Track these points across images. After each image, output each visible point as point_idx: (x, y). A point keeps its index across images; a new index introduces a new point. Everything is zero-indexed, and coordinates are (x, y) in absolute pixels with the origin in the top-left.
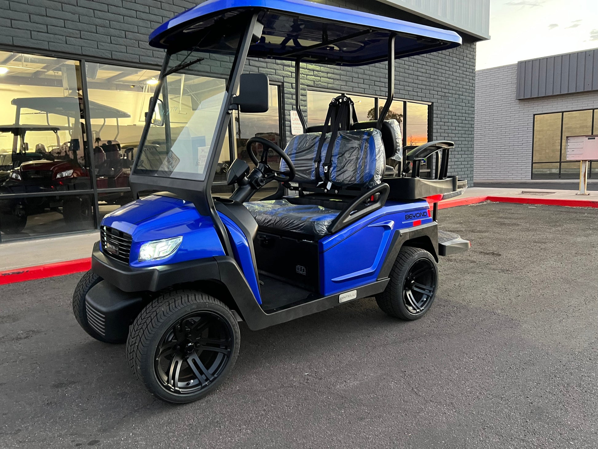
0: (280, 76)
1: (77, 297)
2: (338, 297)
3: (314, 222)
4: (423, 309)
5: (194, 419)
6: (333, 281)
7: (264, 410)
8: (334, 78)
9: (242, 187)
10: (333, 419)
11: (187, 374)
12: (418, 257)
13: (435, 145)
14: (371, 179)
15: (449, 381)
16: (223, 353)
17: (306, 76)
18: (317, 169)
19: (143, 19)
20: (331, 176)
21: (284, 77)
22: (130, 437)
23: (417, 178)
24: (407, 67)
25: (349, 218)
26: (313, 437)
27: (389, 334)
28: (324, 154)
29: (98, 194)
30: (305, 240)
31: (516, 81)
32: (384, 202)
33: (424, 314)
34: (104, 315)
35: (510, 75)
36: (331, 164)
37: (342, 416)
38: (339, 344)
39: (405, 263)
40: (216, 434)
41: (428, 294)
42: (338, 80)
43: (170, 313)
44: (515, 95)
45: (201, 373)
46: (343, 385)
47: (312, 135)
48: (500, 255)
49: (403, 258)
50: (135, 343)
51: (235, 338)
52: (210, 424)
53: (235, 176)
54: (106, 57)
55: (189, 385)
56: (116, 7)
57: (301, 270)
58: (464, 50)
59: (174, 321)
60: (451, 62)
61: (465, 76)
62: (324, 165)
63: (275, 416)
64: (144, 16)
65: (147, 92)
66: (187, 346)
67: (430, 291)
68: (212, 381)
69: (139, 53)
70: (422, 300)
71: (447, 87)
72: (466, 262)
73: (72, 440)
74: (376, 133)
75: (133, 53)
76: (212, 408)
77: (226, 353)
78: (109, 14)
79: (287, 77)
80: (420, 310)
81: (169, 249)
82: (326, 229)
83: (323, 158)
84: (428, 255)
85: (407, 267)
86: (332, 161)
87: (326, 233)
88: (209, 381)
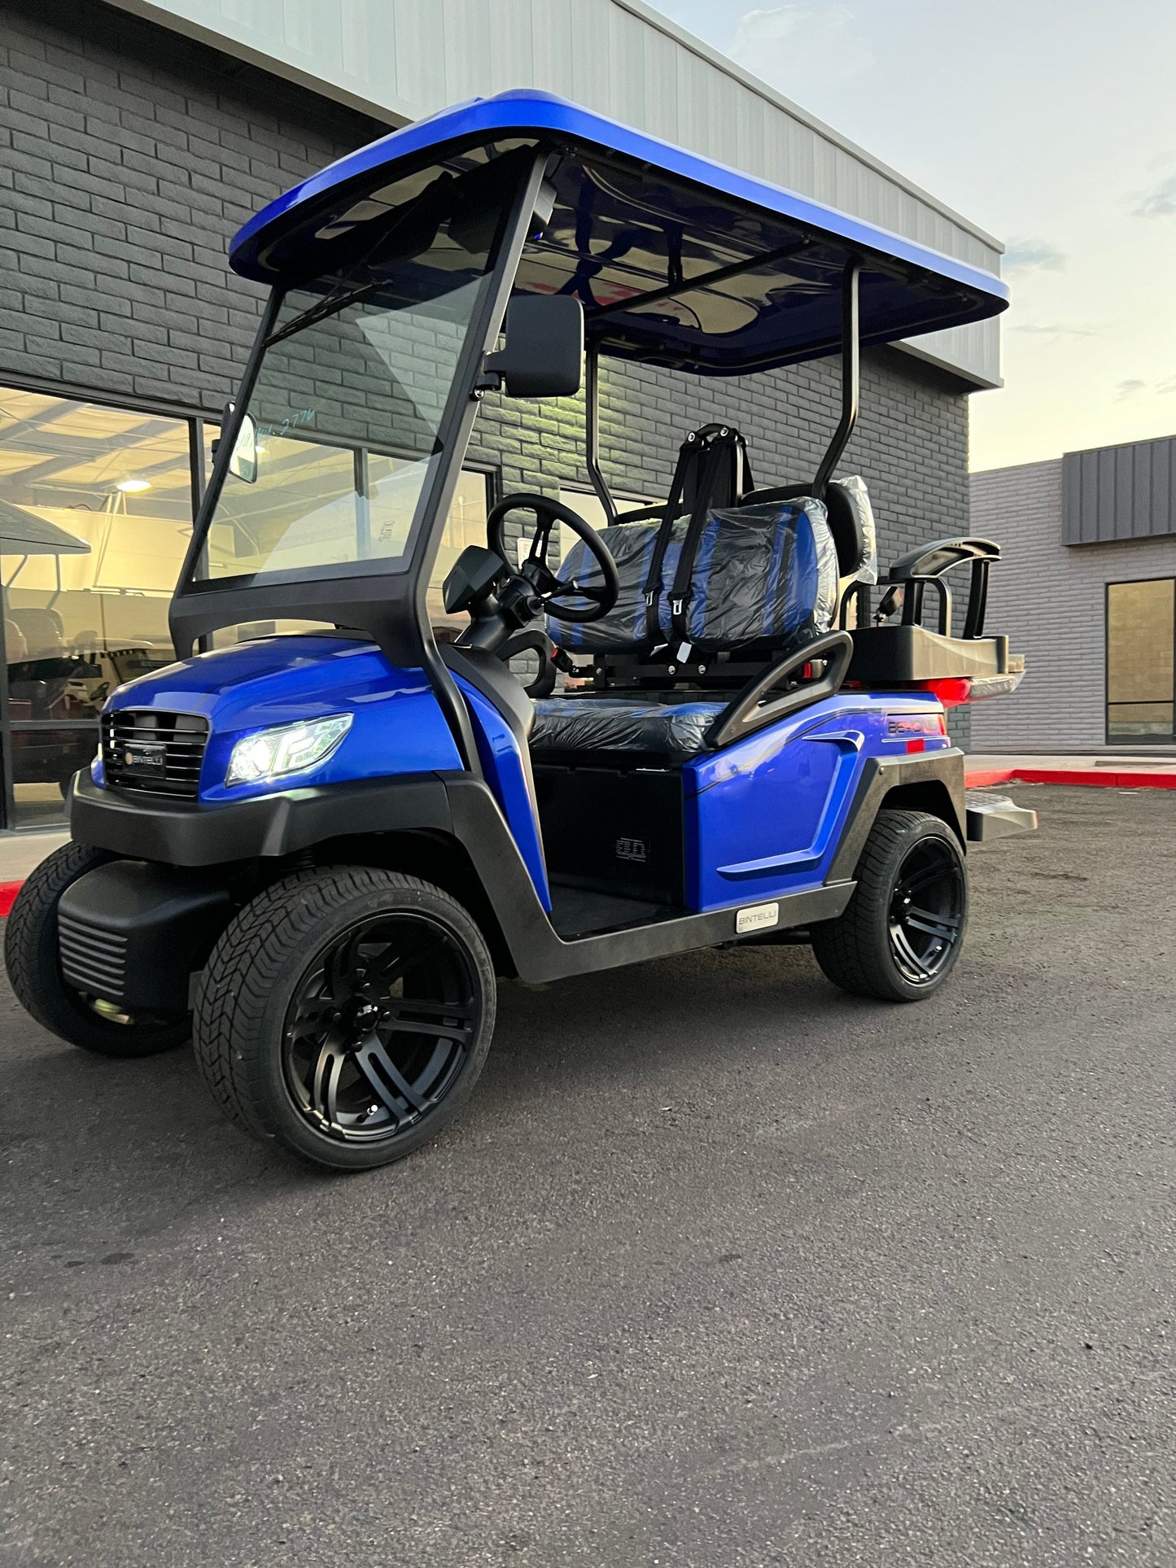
0: (493, 449)
1: (22, 920)
2: (733, 916)
3: (670, 718)
4: (935, 974)
5: (387, 1206)
6: (720, 873)
7: (578, 1182)
8: (628, 461)
9: (481, 620)
10: (771, 1194)
11: (357, 1093)
12: (922, 831)
13: (957, 547)
14: (806, 621)
15: (1051, 1116)
16: (450, 1039)
17: (556, 452)
18: (652, 611)
19: (145, 285)
20: (690, 624)
21: (501, 451)
22: (218, 1245)
23: (916, 628)
24: (804, 444)
25: (755, 714)
26: (730, 1231)
27: (858, 1030)
28: (669, 572)
29: (15, 733)
30: (644, 769)
31: (1059, 502)
32: (839, 681)
33: (938, 985)
34: (124, 936)
35: (1044, 486)
36: (692, 594)
37: (792, 1187)
38: (732, 1049)
39: (892, 845)
40: (458, 1233)
41: (945, 935)
42: (636, 467)
43: (327, 909)
44: (1059, 535)
45: (395, 1092)
46: (773, 1129)
47: (633, 527)
48: (1085, 879)
49: (886, 832)
50: (228, 991)
51: (484, 997)
52: (437, 1213)
53: (469, 588)
54: (46, 374)
55: (363, 1121)
56: (75, 249)
57: (631, 849)
58: (942, 412)
59: (337, 931)
60: (910, 438)
61: (943, 474)
62: (671, 597)
63: (611, 1193)
64: (146, 275)
65: (118, 512)
66: (359, 1014)
67: (949, 928)
68: (423, 1115)
69: (134, 370)
70: (930, 950)
71: (902, 500)
72: (1004, 892)
73: (52, 1254)
74: (813, 506)
75: (117, 367)
76: (432, 1181)
77: (461, 1039)
78: (58, 264)
79: (511, 452)
80: (929, 976)
81: (316, 745)
82: (700, 736)
83: (668, 582)
84: (944, 830)
85: (898, 856)
86: (694, 585)
87: (700, 747)
88: (416, 1113)
